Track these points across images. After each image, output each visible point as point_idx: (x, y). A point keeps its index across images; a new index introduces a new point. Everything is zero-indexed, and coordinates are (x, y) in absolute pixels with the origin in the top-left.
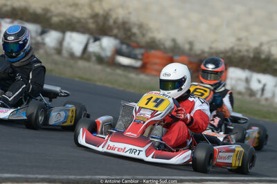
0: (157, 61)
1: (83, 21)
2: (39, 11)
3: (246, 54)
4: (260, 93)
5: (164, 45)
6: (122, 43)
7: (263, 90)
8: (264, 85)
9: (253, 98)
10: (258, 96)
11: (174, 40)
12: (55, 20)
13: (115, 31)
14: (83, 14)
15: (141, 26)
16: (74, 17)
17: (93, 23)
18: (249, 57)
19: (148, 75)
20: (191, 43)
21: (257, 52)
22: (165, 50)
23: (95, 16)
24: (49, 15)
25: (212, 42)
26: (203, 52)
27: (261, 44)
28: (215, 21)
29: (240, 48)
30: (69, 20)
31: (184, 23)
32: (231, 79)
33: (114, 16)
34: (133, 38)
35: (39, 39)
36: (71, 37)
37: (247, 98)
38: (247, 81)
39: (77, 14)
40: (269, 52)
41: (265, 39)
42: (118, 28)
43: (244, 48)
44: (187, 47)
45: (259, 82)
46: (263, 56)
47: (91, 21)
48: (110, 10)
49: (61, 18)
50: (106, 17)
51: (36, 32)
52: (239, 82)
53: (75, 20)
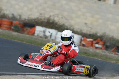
0: (6, 23)
3: (44, 20)
4: (49, 37)
5: (8, 16)
7: (51, 36)
8: (52, 34)
9: (47, 39)
10: (49, 38)
11: (13, 14)
18: (45, 22)
19: (2, 29)
20: (20, 16)
21: (49, 19)
22: (9, 18)
25: (29, 15)
26: (25, 19)
27: (50, 16)
31: (17, 7)
32: (37, 31)
37: (44, 39)
38: (44, 32)
43: (43, 18)
44: (18, 17)
45: (49, 32)
46: (51, 21)
52: (41, 32)
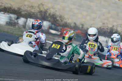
1: (35, 13)
2: (16, 9)
6: (52, 24)
12: (23, 13)
13: (49, 19)
14: (35, 10)
15: (61, 17)
16: (31, 12)
17: (40, 15)
23: (41, 12)
24: (21, 11)
28: (94, 15)
29: (104, 27)
30: (29, 13)
33: (49, 12)
34: (57, 22)
35: (16, 21)
36: (30, 21)
39: (33, 11)
40: (117, 30)
41: (115, 24)
42: (51, 17)
47: (39, 14)
48: (47, 9)
49: (26, 12)
50: (46, 12)
51: (15, 18)
53: (32, 13)
